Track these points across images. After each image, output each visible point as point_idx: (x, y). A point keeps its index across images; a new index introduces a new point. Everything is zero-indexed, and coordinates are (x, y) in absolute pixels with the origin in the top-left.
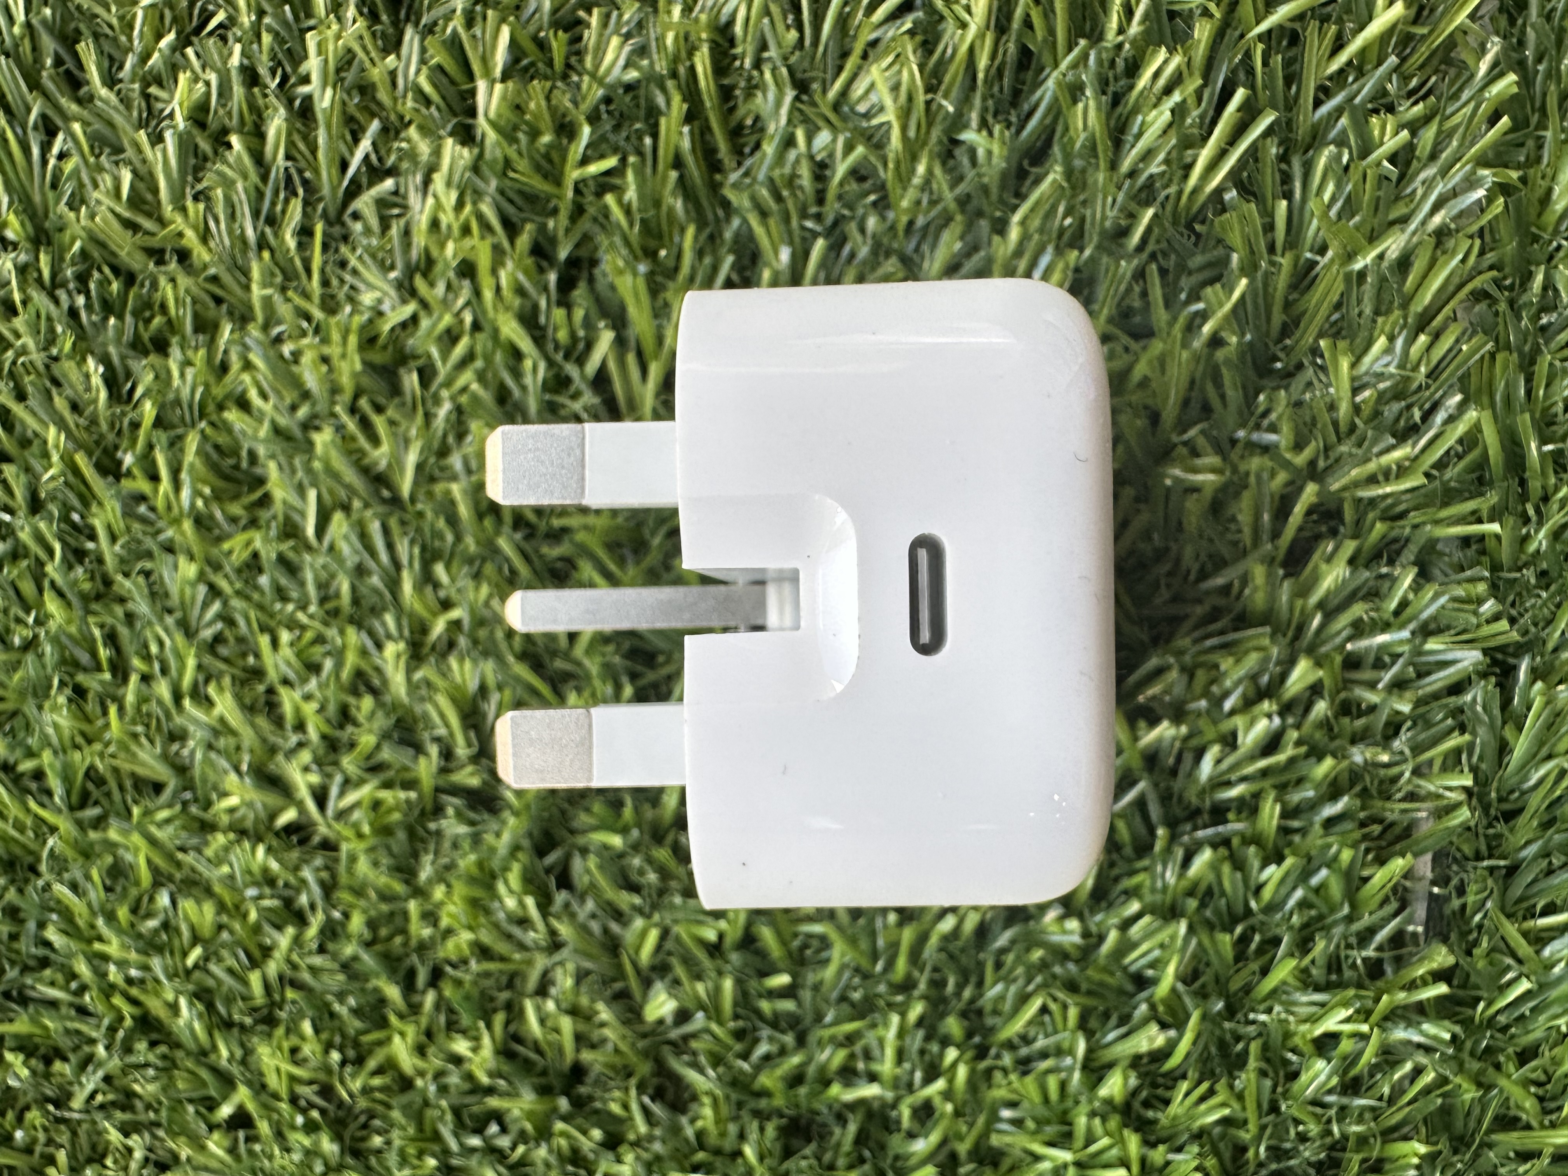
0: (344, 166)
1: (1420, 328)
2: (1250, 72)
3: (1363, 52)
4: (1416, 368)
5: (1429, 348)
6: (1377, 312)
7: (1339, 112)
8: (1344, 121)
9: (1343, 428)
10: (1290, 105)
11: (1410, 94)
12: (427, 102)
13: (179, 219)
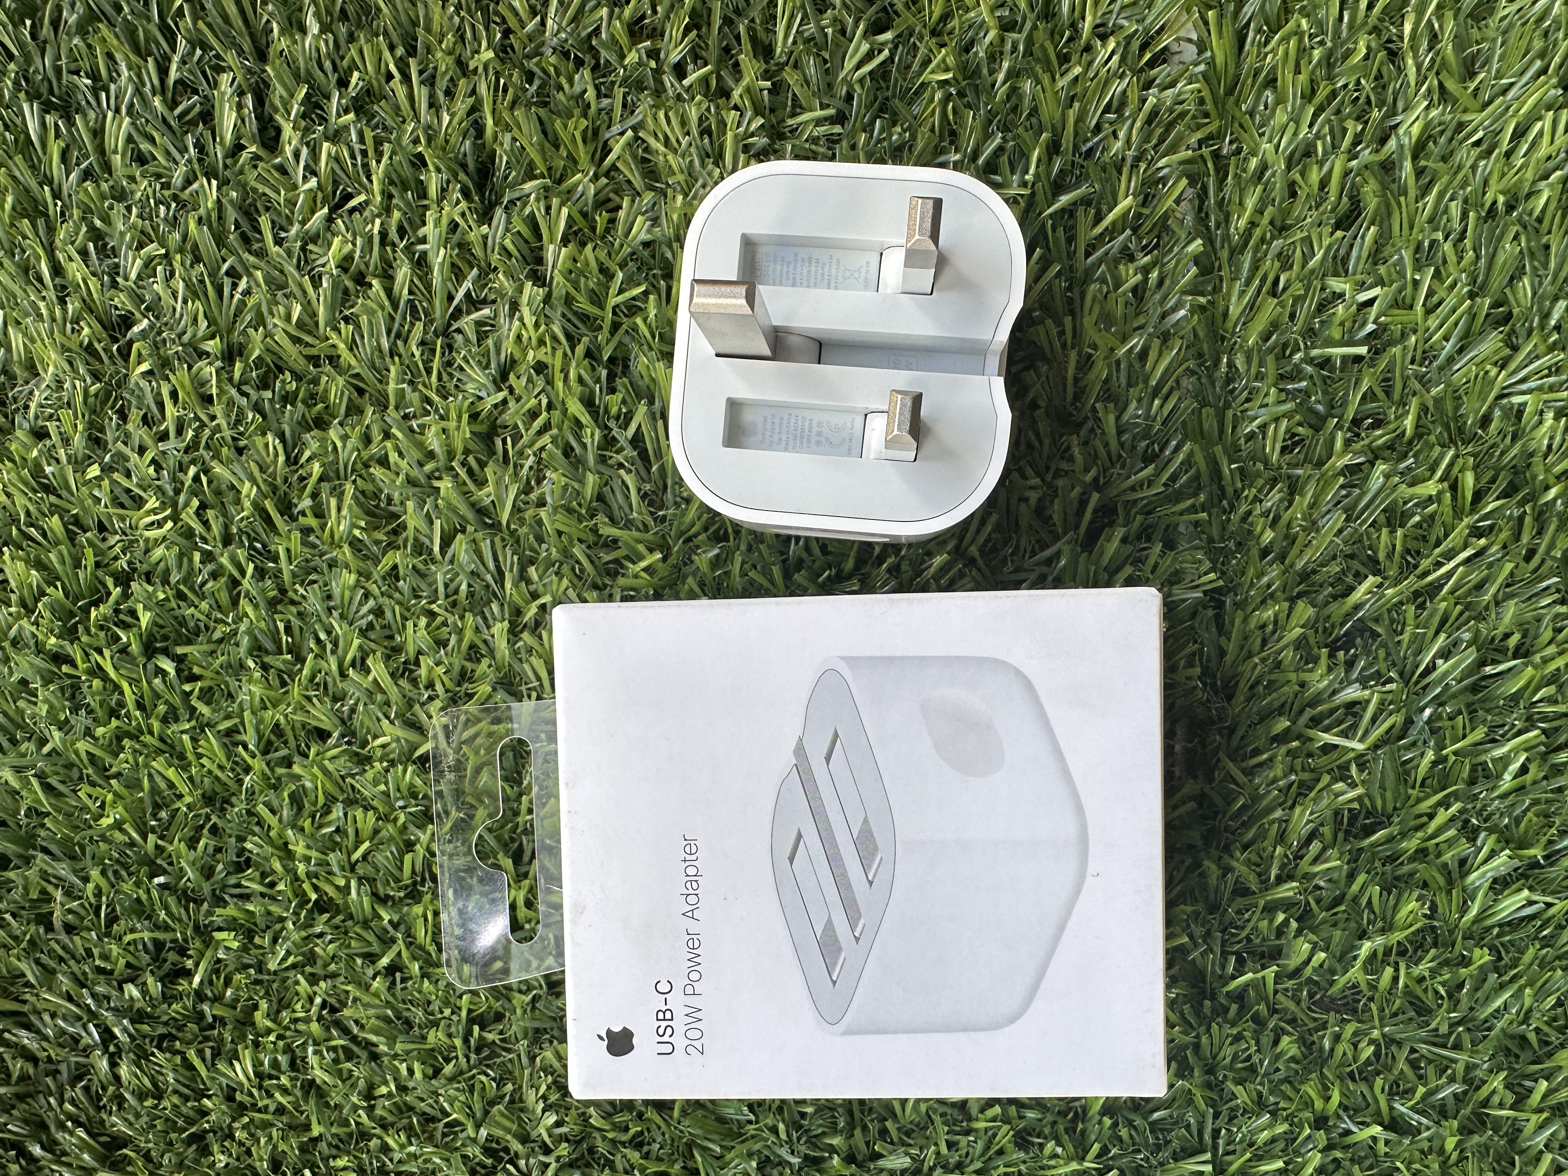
0: (451, 298)
1: (1155, 395)
2: (1046, 237)
3: (1114, 223)
4: (1154, 420)
5: (1162, 406)
6: (1129, 385)
7: (1100, 261)
8: (1103, 266)
9: (1114, 458)
10: (1071, 255)
11: (1144, 248)
12: (510, 255)
13: (334, 335)
